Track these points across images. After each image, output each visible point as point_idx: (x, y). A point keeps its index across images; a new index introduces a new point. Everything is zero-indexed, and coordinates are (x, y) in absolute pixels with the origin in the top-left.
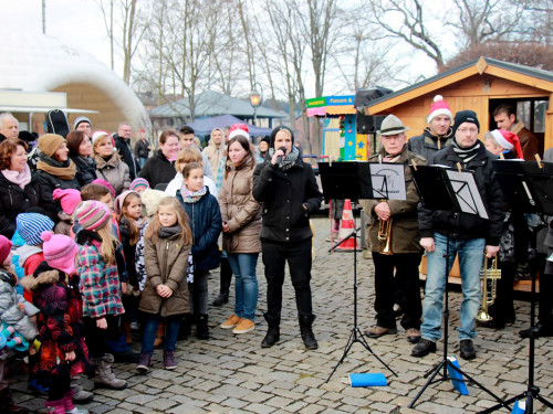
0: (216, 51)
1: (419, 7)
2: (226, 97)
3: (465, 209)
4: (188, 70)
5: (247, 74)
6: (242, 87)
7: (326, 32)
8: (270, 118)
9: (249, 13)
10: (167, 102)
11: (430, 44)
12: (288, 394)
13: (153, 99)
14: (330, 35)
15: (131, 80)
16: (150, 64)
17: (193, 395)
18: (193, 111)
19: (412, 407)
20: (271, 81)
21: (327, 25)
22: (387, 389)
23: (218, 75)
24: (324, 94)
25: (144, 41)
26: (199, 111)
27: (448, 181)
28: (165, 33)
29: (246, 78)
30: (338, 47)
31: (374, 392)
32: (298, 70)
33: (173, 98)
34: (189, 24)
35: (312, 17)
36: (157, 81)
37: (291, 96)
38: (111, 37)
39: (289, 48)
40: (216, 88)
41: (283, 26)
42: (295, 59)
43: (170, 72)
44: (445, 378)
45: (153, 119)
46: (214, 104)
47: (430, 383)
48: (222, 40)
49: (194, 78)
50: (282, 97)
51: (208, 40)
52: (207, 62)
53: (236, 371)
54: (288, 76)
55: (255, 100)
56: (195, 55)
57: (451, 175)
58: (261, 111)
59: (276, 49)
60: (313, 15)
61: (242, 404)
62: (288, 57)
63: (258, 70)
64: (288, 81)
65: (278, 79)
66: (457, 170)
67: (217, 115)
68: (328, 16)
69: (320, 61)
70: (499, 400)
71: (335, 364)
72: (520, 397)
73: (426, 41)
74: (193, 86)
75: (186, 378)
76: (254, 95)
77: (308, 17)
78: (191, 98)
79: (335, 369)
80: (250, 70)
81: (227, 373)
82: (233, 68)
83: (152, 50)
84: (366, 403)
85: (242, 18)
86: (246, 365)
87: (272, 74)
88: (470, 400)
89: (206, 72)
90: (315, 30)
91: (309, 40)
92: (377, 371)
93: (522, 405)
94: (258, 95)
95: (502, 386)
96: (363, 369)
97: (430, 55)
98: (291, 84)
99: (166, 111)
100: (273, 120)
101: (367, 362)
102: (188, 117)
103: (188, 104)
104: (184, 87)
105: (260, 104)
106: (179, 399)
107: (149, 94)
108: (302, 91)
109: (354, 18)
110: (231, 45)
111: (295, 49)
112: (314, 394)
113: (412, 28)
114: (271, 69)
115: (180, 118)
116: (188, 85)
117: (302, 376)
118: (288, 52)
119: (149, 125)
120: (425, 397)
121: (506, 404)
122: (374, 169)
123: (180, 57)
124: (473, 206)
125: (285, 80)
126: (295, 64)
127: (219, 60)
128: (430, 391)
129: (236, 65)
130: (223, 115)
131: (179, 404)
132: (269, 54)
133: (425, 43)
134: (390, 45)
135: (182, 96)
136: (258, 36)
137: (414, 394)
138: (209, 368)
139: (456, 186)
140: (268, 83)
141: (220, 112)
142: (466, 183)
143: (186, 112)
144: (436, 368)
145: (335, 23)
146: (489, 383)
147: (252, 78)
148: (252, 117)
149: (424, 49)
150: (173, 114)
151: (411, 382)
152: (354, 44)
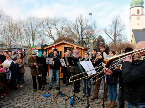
0: (15, 37)
1: (51, 31)
2: (16, 45)
3: (63, 65)
4: (9, 40)
7: (35, 35)
8: (25, 49)
9: (21, 31)
10: (5, 46)
11: (53, 37)
12: (32, 99)
16: (2, 39)
17: (14, 101)
18: (10, 48)
19: (54, 100)
21: (35, 33)
22: (50, 97)
23: (15, 41)
24: (34, 45)
26: (11, 48)
27: (60, 61)
28: (5, 34)
31: (47, 98)
32: (30, 41)
34: (10, 32)
36: (3, 42)
39: (28, 37)
40: (14, 44)
41: (27, 33)
42: (29, 39)
43: (6, 40)
44: (60, 94)
45: (2, 49)
46: (14, 46)
47: (57, 95)
48: (16, 35)
49: (11, 42)
50: (27, 46)
51: (13, 35)
52: (13, 39)
53: (22, 96)
54: (28, 42)
55: (22, 46)
56: (11, 38)
57: (60, 60)
58: (23, 48)
59: (26, 37)
60: (32, 32)
61: (23, 102)
63: (22, 41)
65: (26, 42)
67: (15, 49)
68: (35, 32)
69: (34, 39)
70: (69, 97)
71: (40, 93)
72: (72, 96)
75: (12, 98)
78: (10, 45)
79: (40, 94)
81: (20, 96)
83: (2, 36)
84: (46, 100)
86: (24, 95)
88: (64, 98)
89: (13, 41)
90: (33, 34)
91: (32, 36)
92: (48, 94)
93: (73, 98)
95: (69, 95)
96: (45, 94)
97: (53, 39)
101: (45, 93)
106: (11, 102)
108: (30, 44)
109: (39, 32)
110: (18, 36)
112: (37, 99)
116: (9, 43)
117: (34, 96)
120: (56, 98)
121: (70, 98)
122: (47, 59)
123: (8, 38)
127: (15, 39)
128: (57, 97)
129: (18, 40)
131: (11, 103)
132: (24, 38)
134: (46, 37)
135: (8, 45)
136: (23, 35)
137: (55, 97)
138: (16, 96)
139: (61, 62)
140: (24, 43)
142: (63, 61)
143: (9, 48)
144: (58, 93)
145: (36, 33)
146: (67, 94)
147: (21, 42)
148: (21, 49)
149: (52, 38)
150: (6, 48)
151: (54, 95)
152: (40, 37)
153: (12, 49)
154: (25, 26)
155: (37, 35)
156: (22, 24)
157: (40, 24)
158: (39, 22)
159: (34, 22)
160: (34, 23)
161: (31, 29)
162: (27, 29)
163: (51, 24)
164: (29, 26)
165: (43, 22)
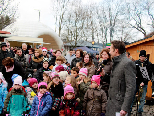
0: (84, 29)
1: (140, 20)
2: (85, 42)
3: (144, 77)
4: (76, 34)
5: (92, 36)
6: (90, 39)
8: (97, 48)
9: (93, 19)
10: (69, 42)
13: (66, 41)
14: (115, 26)
15: (60, 35)
16: (66, 32)
18: (76, 45)
20: (98, 38)
21: (114, 23)
23: (84, 35)
25: (64, 25)
26: (78, 45)
27: (139, 69)
28: (70, 24)
29: (91, 37)
30: (117, 29)
32: (106, 35)
33: (71, 41)
34: (76, 21)
35: (110, 21)
36: (67, 36)
37: (103, 42)
38: (56, 24)
40: (83, 39)
41: (102, 23)
42: (105, 32)
43: (71, 34)
45: (65, 46)
46: (82, 43)
48: (85, 26)
49: (77, 36)
50: (101, 42)
51: (81, 26)
52: (81, 32)
54: (103, 37)
55: (93, 43)
56: (78, 30)
58: (94, 46)
59: (100, 29)
62: (103, 31)
63: (94, 34)
64: (103, 38)
65: (100, 37)
66: (142, 66)
67: (82, 46)
68: (115, 21)
69: (112, 33)
73: (142, 29)
74: (77, 38)
76: (93, 41)
77: (109, 21)
78: (76, 41)
80: (92, 35)
82: (88, 34)
83: (66, 28)
85: (91, 21)
87: (98, 36)
89: (80, 35)
90: (111, 24)
91: (109, 27)
94: (94, 42)
97: (143, 33)
98: (104, 39)
99: (69, 44)
100: (98, 49)
102: (75, 46)
103: (75, 43)
104: (74, 38)
105: (95, 44)
107: (65, 39)
108: (106, 41)
109: (122, 22)
110: (88, 28)
111: (105, 29)
113: (138, 25)
114: (98, 35)
115: (73, 46)
116: (75, 38)
118: (103, 30)
119: (64, 48)
123: (74, 30)
124: (146, 76)
125: (102, 38)
126: (105, 33)
127: (84, 31)
129: (89, 33)
130: (84, 46)
132: (98, 31)
133: (141, 30)
134: (132, 30)
135: (73, 41)
136: (95, 26)
140: (97, 38)
141: (83, 45)
142: (144, 70)
143: (74, 45)
145: (117, 23)
147: (93, 37)
148: (91, 47)
149: (141, 31)
150: (71, 45)
152: (122, 29)
153: (78, 47)
154: (100, 12)
155: (118, 26)
156: (95, 9)
157: (123, 9)
158: (121, 4)
159: (114, 5)
160: (113, 7)
161: (109, 16)
162: (102, 16)
163: (141, 7)
164: (105, 11)
165: (129, 4)
